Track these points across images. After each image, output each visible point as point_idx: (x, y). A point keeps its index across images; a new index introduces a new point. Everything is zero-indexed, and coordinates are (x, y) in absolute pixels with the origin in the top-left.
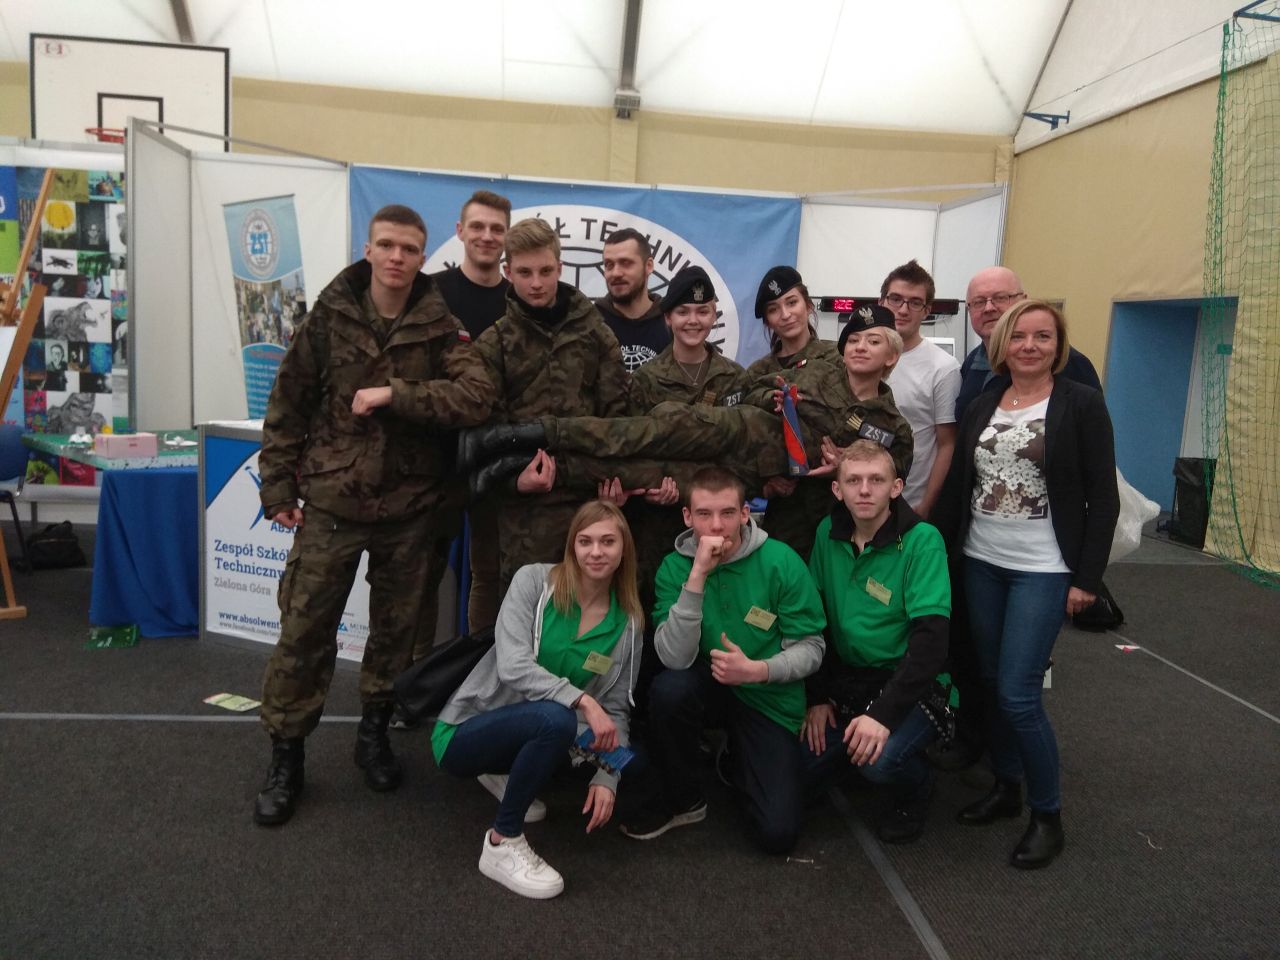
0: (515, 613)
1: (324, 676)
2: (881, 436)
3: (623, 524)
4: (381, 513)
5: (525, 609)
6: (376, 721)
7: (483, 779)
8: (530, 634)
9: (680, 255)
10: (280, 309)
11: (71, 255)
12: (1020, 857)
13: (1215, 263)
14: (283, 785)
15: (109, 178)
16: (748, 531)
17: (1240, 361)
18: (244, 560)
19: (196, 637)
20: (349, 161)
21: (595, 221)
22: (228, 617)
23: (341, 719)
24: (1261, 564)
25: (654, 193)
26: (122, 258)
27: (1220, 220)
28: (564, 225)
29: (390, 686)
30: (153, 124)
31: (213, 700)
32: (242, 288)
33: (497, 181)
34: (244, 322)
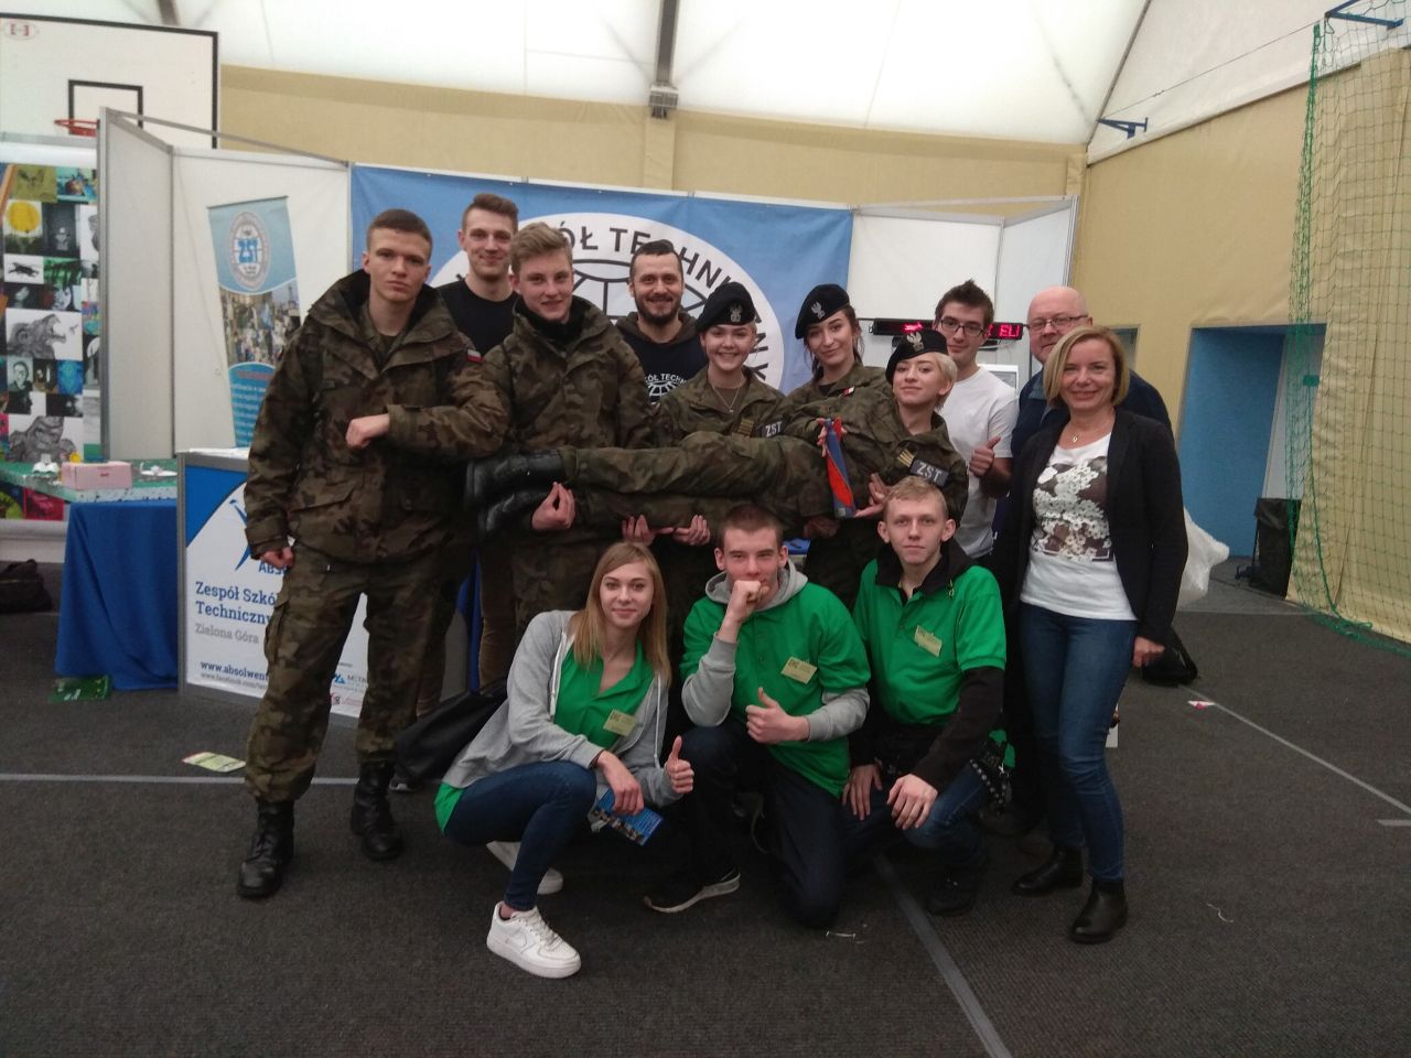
0: (528, 666)
1: (316, 732)
2: (934, 473)
3: (654, 567)
4: (380, 553)
5: (540, 662)
6: (375, 783)
7: (493, 846)
8: (546, 692)
9: (719, 271)
10: (270, 323)
11: (37, 262)
12: (1079, 930)
13: (1301, 286)
14: (269, 853)
15: (79, 175)
16: (786, 575)
17: (1328, 393)
18: (229, 604)
19: (176, 689)
20: (350, 160)
21: (626, 231)
22: (211, 667)
23: (335, 781)
24: (1348, 615)
25: (691, 202)
26: (94, 266)
27: (1307, 240)
28: (591, 235)
29: (389, 745)
30: (130, 115)
31: (193, 760)
32: (229, 301)
33: (515, 185)
34: (231, 339)
